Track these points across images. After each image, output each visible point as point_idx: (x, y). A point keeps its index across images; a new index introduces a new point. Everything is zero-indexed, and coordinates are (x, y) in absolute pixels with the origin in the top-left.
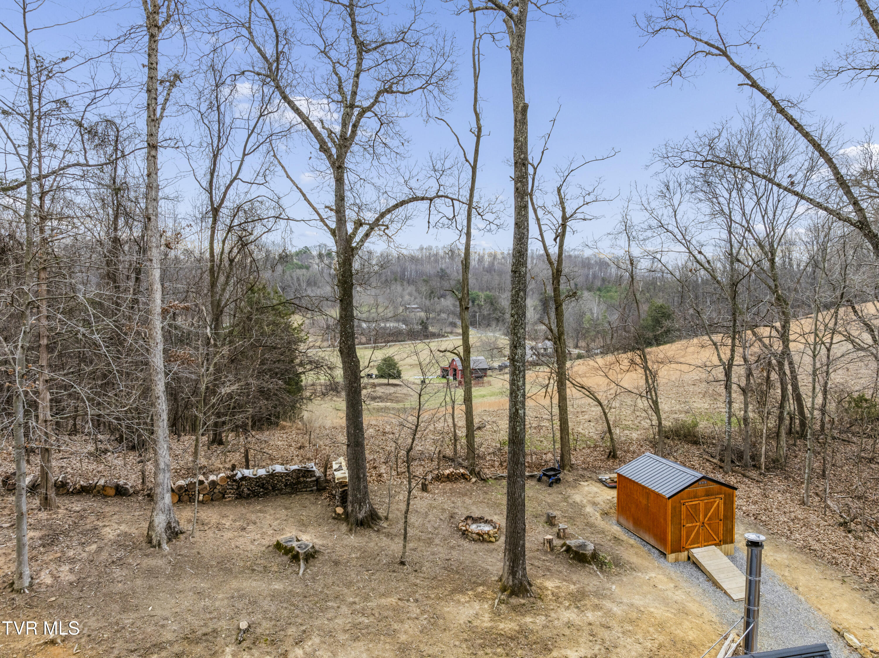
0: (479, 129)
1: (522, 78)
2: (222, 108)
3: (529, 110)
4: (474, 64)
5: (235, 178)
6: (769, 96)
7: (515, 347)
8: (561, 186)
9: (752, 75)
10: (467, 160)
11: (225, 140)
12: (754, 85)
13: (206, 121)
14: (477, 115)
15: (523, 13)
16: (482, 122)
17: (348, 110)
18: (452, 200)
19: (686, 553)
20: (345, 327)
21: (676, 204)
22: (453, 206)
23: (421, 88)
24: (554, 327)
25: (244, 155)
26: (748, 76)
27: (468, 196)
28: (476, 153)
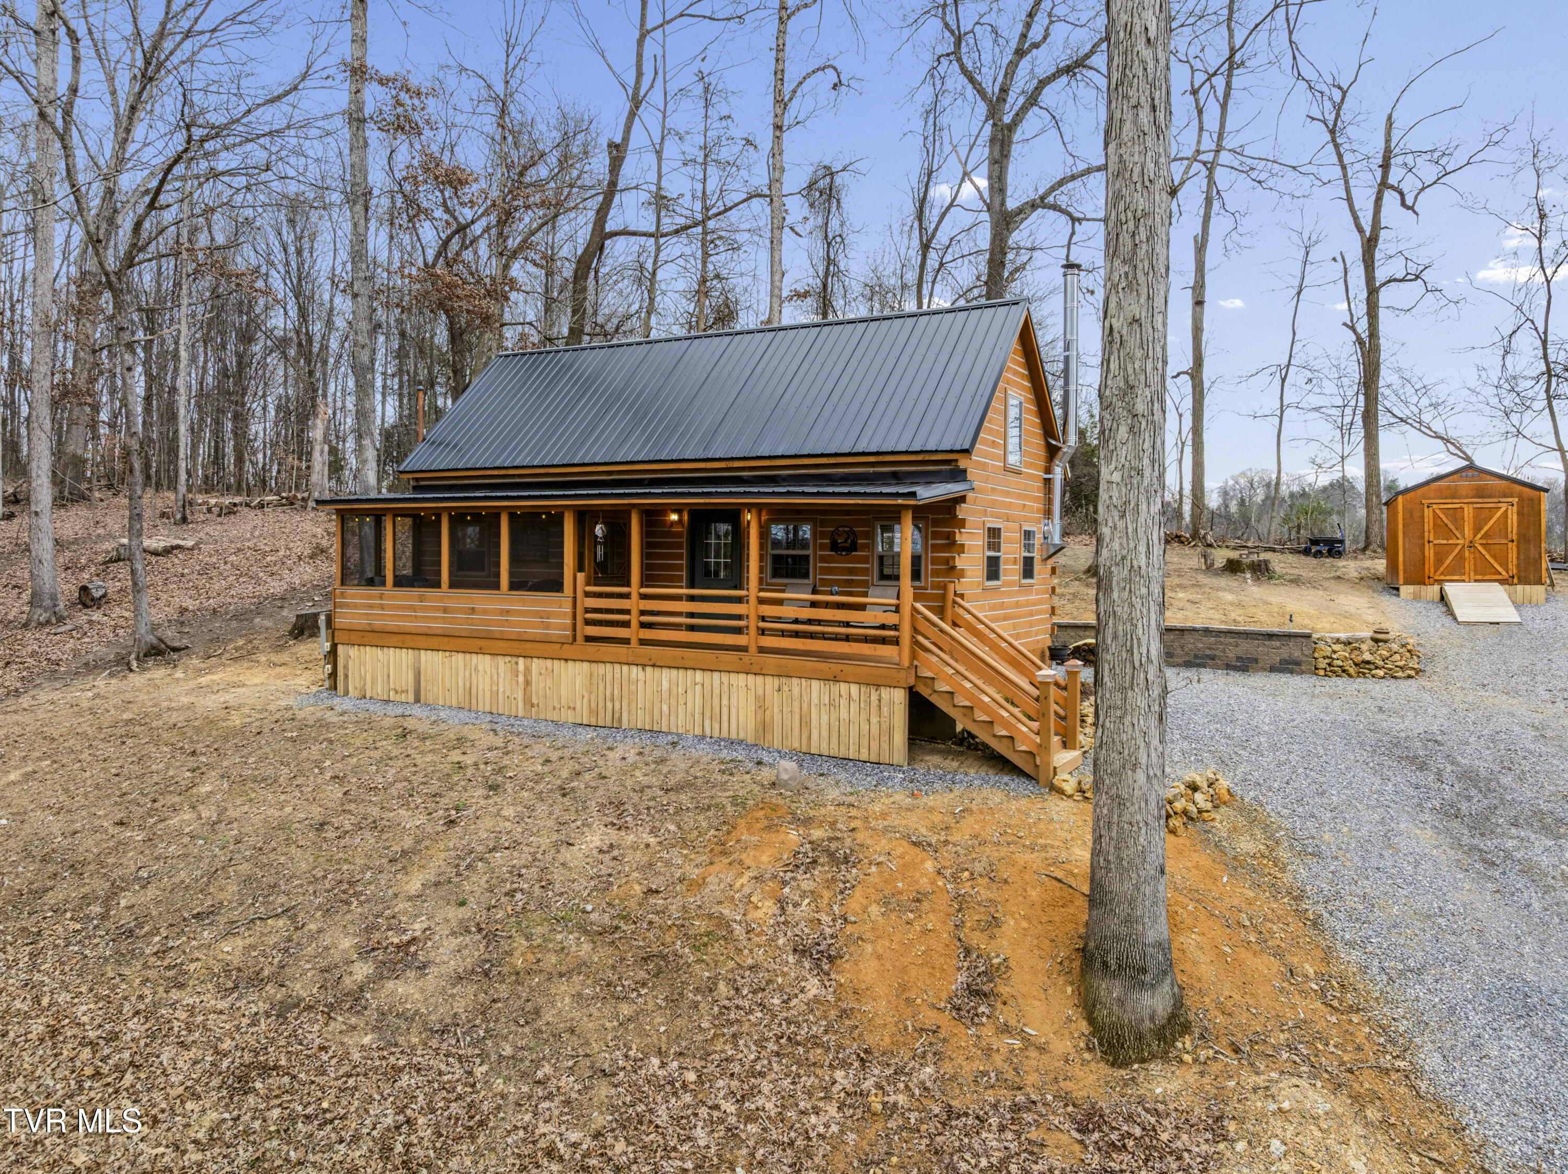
19: (1436, 588)
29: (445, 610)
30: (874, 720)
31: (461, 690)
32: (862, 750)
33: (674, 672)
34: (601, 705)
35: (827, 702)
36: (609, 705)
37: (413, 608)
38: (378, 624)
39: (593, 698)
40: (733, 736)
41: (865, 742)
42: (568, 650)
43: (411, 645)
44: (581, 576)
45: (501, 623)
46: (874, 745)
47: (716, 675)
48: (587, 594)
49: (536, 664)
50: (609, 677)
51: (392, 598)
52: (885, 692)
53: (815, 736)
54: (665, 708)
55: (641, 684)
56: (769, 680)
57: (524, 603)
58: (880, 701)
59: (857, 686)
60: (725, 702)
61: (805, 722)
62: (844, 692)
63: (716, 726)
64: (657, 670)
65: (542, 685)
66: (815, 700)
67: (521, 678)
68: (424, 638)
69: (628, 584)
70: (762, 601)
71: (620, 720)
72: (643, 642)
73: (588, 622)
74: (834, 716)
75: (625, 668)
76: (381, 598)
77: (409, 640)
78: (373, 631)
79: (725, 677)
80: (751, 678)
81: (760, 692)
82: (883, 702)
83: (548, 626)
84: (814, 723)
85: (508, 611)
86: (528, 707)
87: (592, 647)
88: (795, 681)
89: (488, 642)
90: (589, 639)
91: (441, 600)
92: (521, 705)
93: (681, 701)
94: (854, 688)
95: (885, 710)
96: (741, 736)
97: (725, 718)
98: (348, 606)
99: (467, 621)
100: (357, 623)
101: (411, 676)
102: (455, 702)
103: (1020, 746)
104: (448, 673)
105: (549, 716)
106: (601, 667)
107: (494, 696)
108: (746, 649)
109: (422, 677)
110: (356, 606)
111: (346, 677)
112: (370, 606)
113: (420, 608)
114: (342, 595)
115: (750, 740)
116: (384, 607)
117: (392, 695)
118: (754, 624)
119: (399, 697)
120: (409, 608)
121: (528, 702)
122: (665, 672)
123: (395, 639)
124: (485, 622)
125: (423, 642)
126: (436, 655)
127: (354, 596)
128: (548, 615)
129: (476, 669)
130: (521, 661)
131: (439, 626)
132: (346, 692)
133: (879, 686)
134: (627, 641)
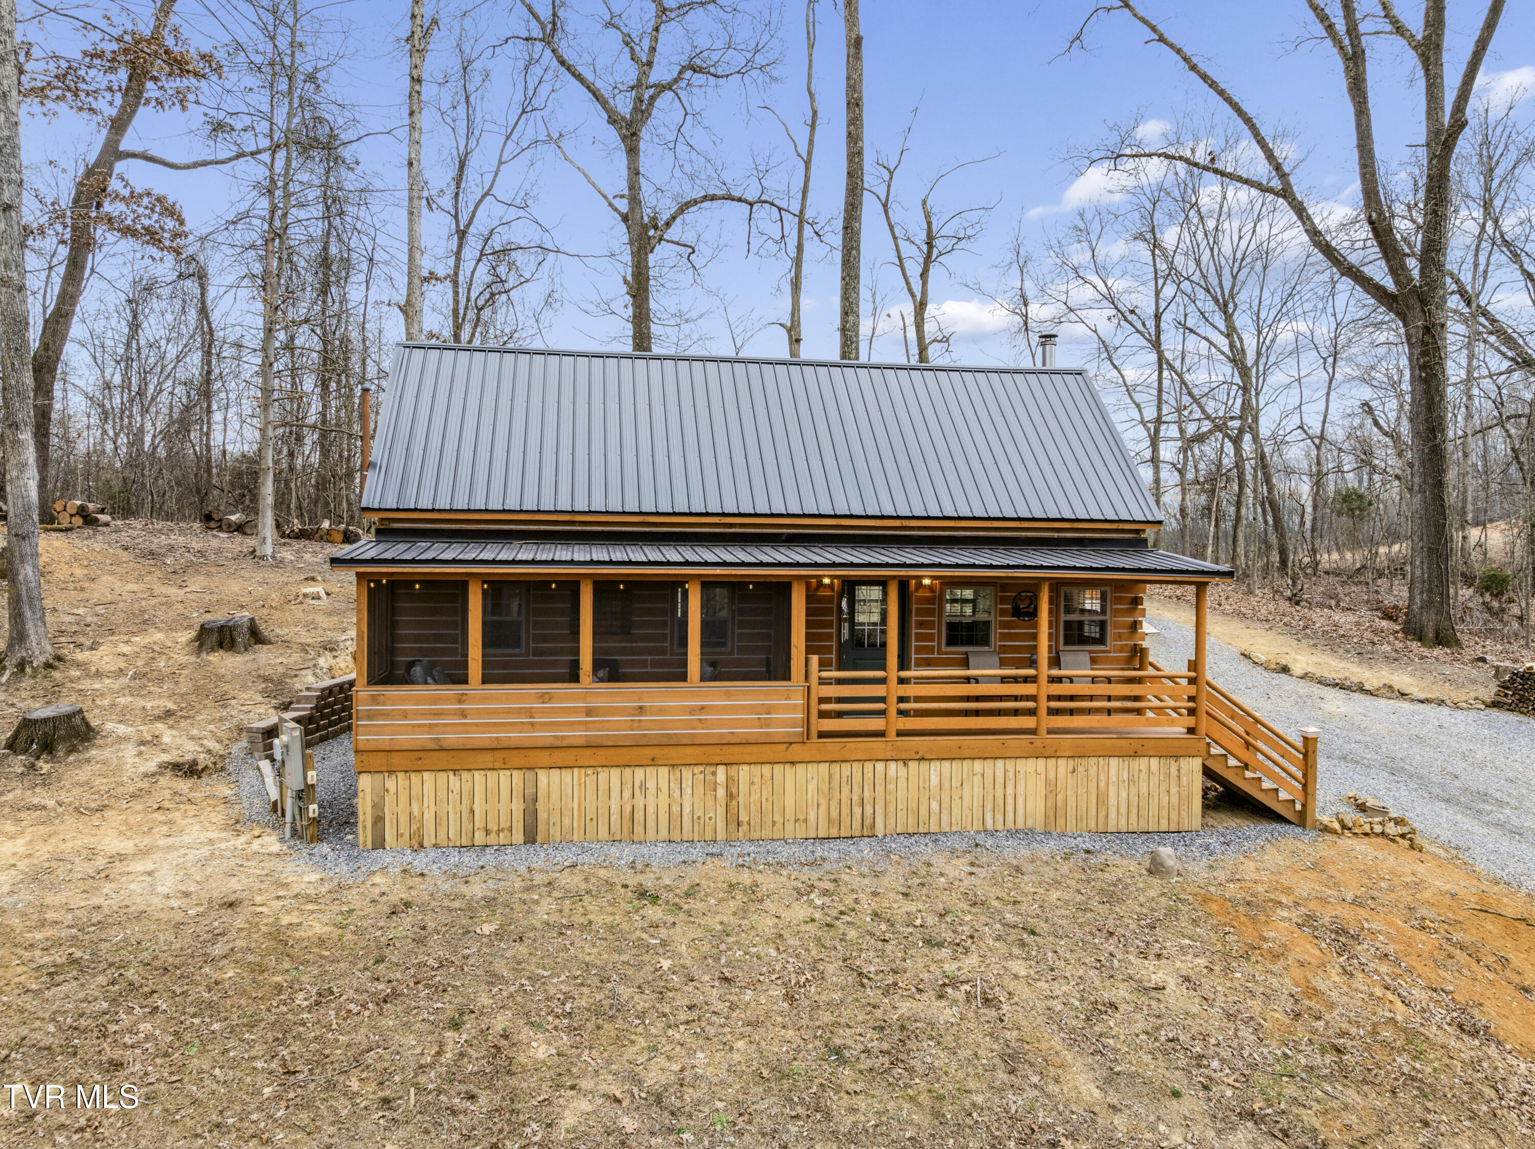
0: (815, 115)
1: (856, 9)
2: (472, 99)
3: (864, 43)
4: (808, 33)
5: (487, 194)
6: (1178, 51)
7: (846, 314)
8: (927, 196)
9: (1159, 27)
10: (799, 155)
11: (475, 143)
12: (1162, 39)
13: (449, 120)
14: (812, 97)
16: (817, 104)
17: (645, 68)
18: (780, 209)
20: (640, 327)
22: (781, 220)
23: (738, 72)
25: (501, 163)
26: (1154, 29)
27: (798, 207)
28: (811, 142)
29: (589, 712)
30: (1174, 790)
31: (615, 818)
32: (1162, 821)
33: (946, 765)
34: (845, 811)
35: (1126, 778)
36: (857, 811)
37: (530, 713)
38: (452, 738)
39: (834, 804)
40: (1020, 825)
41: (1165, 813)
42: (797, 751)
43: (522, 763)
44: (815, 658)
45: (690, 724)
46: (1174, 816)
47: (1000, 763)
48: (823, 682)
49: (744, 772)
50: (857, 777)
51: (485, 699)
52: (1183, 762)
53: (1113, 815)
54: (935, 806)
55: (902, 783)
56: (1062, 762)
57: (728, 695)
58: (1179, 771)
59: (1157, 759)
60: (1010, 791)
61: (1101, 800)
62: (1143, 767)
63: (1000, 818)
64: (924, 765)
65: (755, 797)
66: (1113, 777)
67: (721, 792)
68: (547, 753)
69: (883, 667)
70: (903, 680)
71: (873, 826)
72: (900, 733)
73: (823, 715)
74: (1133, 791)
75: (880, 766)
76: (460, 702)
77: (516, 758)
78: (442, 750)
79: (1010, 764)
80: (1041, 762)
81: (1052, 775)
82: (1182, 771)
83: (768, 723)
84: (1112, 800)
85: (702, 708)
86: (733, 827)
87: (833, 745)
88: (1093, 761)
89: (666, 750)
90: (822, 735)
91: (584, 697)
92: (721, 826)
93: (956, 797)
94: (1154, 762)
95: (1184, 780)
96: (1030, 824)
97: (1010, 808)
98: (386, 715)
99: (631, 725)
100: (405, 739)
101: (518, 807)
102: (603, 834)
103: (1283, 795)
104: (591, 797)
105: (766, 834)
106: (846, 767)
107: (675, 819)
108: (1033, 732)
109: (540, 805)
110: (405, 715)
111: (379, 820)
112: (437, 714)
113: (544, 712)
114: (374, 700)
115: (1039, 828)
116: (463, 714)
117: (479, 838)
118: (1044, 704)
119: (492, 839)
120: (519, 712)
121: (733, 820)
122: (934, 766)
123: (487, 758)
124: (662, 724)
125: (544, 757)
126: (567, 775)
127: (404, 700)
128: (769, 710)
129: (644, 788)
130: (721, 770)
131: (578, 735)
132: (379, 843)
133: (1177, 757)
134: (881, 734)
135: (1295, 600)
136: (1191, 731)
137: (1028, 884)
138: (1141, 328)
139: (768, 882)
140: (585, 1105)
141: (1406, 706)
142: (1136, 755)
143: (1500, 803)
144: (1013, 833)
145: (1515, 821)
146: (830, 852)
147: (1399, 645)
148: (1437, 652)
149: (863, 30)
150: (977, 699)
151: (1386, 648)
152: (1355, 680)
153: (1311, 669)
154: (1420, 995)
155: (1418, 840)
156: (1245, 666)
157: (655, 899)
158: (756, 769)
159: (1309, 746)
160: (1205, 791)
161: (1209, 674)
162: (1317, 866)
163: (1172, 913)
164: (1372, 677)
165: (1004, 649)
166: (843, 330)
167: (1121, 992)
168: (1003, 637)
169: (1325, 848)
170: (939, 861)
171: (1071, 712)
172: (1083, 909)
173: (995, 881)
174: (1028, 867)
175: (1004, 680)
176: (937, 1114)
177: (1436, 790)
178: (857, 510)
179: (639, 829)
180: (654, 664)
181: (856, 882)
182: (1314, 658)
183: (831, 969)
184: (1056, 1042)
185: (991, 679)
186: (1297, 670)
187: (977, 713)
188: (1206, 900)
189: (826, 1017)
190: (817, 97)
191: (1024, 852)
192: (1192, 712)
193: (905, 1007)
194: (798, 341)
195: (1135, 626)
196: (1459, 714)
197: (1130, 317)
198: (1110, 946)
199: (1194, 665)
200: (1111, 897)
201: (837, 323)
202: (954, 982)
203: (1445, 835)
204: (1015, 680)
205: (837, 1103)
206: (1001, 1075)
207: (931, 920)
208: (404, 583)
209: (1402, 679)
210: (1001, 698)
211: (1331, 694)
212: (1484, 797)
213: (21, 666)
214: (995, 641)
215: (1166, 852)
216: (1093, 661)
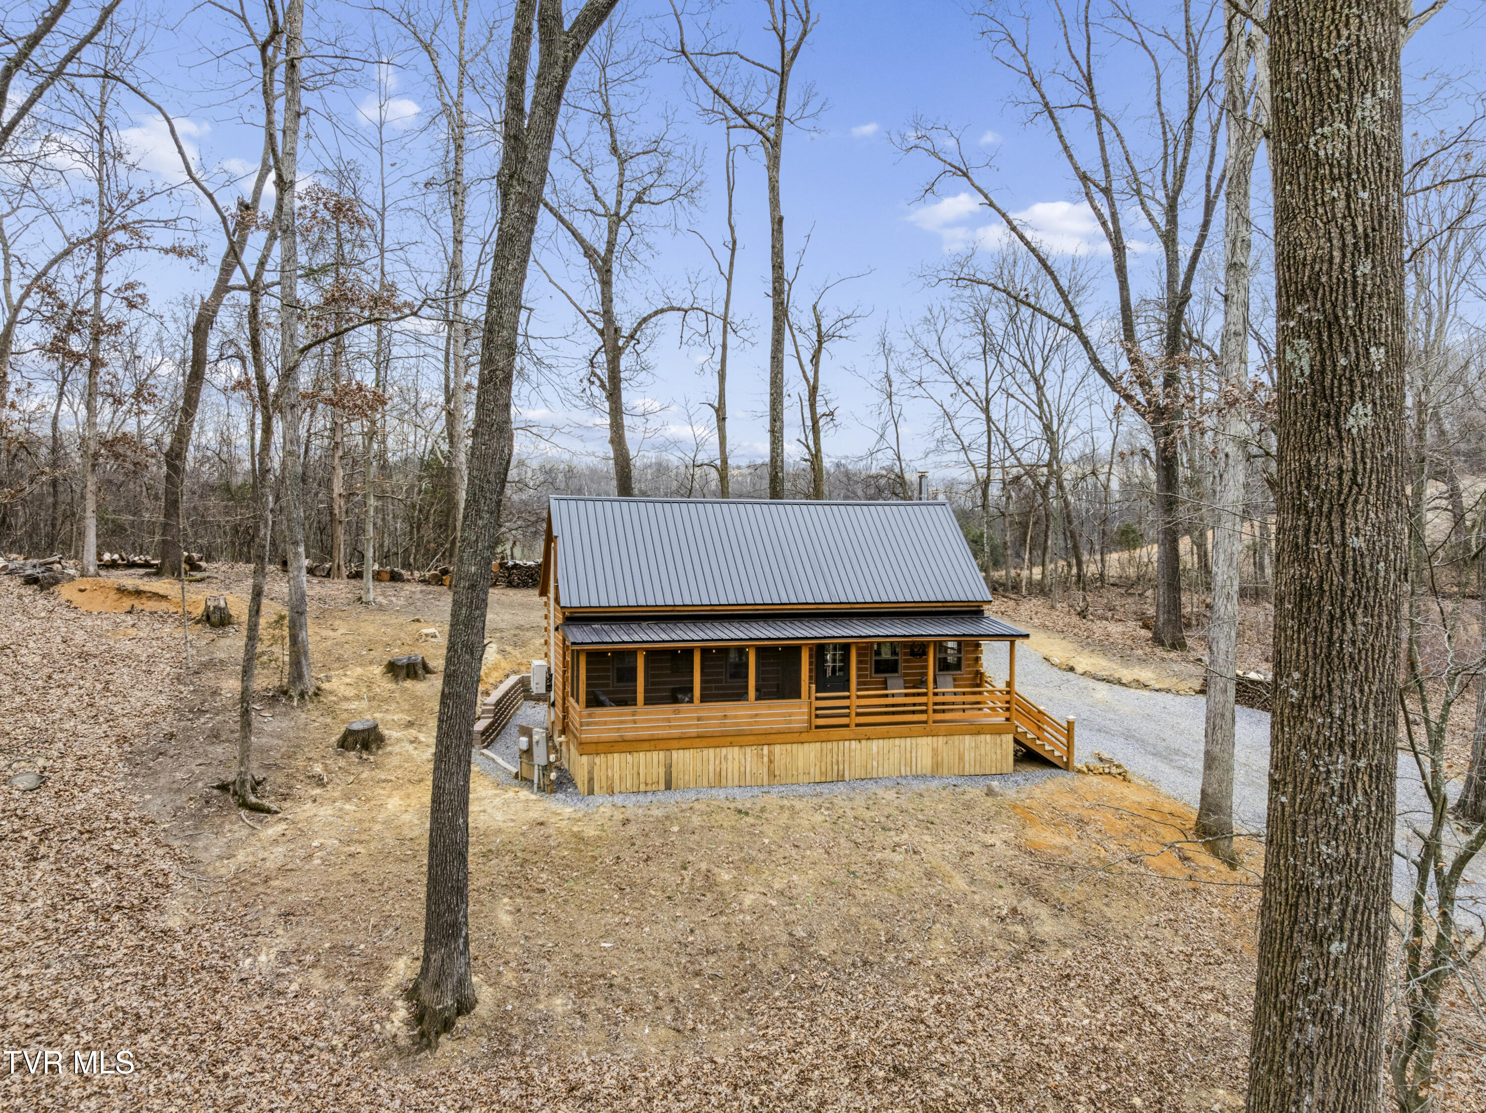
0: (734, 242)
4: (729, 178)
6: (1003, 215)
8: (817, 303)
9: (990, 195)
10: (722, 273)
12: (992, 205)
14: (732, 229)
15: (778, 136)
16: (736, 235)
17: (614, 218)
18: (707, 313)
21: (939, 328)
22: (707, 320)
23: (669, 199)
24: (811, 443)
26: (986, 197)
27: (722, 311)
28: (731, 264)
29: (699, 719)
30: (999, 752)
31: (711, 775)
32: (993, 769)
34: (829, 767)
35: (973, 746)
36: (835, 768)
37: (669, 720)
38: (629, 735)
39: (823, 764)
40: (919, 772)
41: (994, 765)
42: (804, 736)
43: (664, 747)
44: (813, 686)
45: (750, 724)
46: (999, 766)
47: (908, 740)
48: (817, 699)
49: (777, 749)
50: (835, 750)
51: (647, 713)
52: (1004, 737)
53: (967, 766)
54: (875, 763)
55: (858, 752)
56: (940, 739)
57: (770, 708)
58: (1001, 742)
59: (990, 735)
60: (914, 754)
61: (961, 758)
63: (909, 769)
64: (870, 742)
65: (783, 761)
66: (967, 746)
67: (766, 759)
68: (677, 741)
69: (849, 690)
70: (859, 697)
71: (844, 775)
72: (857, 725)
73: (817, 716)
74: (978, 753)
75: (847, 743)
76: (633, 715)
77: (661, 745)
78: (624, 741)
79: (914, 740)
80: (930, 739)
81: (935, 745)
82: (1003, 742)
83: (790, 722)
84: (967, 759)
85: (756, 715)
86: (772, 778)
87: (823, 733)
89: (738, 738)
90: (817, 727)
91: (696, 711)
92: (766, 777)
93: (886, 758)
94: (988, 737)
95: (1004, 746)
96: (924, 772)
97: (914, 764)
98: (596, 723)
99: (720, 725)
100: (606, 736)
101: (662, 771)
102: (705, 783)
103: (1057, 753)
104: (699, 764)
105: (789, 781)
106: (829, 745)
107: (743, 774)
108: (925, 722)
109: (673, 770)
110: (605, 723)
111: (591, 780)
112: (622, 722)
113: (675, 719)
114: (590, 716)
115: (929, 774)
116: (635, 722)
117: (642, 788)
118: (931, 707)
119: (649, 788)
120: (663, 720)
121: (772, 774)
122: (875, 742)
123: (646, 745)
124: (737, 724)
125: (675, 744)
126: (687, 752)
127: (604, 715)
128: (790, 715)
129: (726, 758)
130: (766, 748)
131: (693, 731)
132: (591, 792)
133: (1000, 734)
134: (847, 726)
135: (1082, 614)
136: (1008, 719)
137: (927, 801)
138: (974, 397)
139: (798, 805)
140: (752, 897)
141: (1146, 693)
142: (979, 733)
143: (1185, 755)
144: (916, 777)
145: (1190, 765)
146: (825, 789)
147: (1148, 650)
148: (1173, 655)
149: (784, 211)
150: (893, 706)
151: (1140, 652)
152: (1117, 676)
153: (1089, 668)
154: (1113, 847)
155: (1128, 776)
156: (1045, 666)
157: (747, 814)
158: (784, 747)
159: (1070, 724)
160: (1016, 752)
161: (1017, 688)
162: (1073, 791)
163: (998, 813)
164: (1127, 675)
165: (906, 675)
166: (772, 431)
167: (976, 848)
168: (906, 668)
169: (1076, 781)
170: (880, 792)
171: (944, 711)
172: (955, 812)
173: (910, 800)
174: (926, 794)
175: (906, 695)
176: (900, 896)
177: (1151, 749)
178: (827, 600)
179: (723, 780)
180: (717, 688)
181: (842, 803)
182: (1093, 661)
183: (842, 841)
184: (948, 867)
185: (900, 695)
186: (1079, 669)
187: (893, 713)
188: (1014, 807)
189: (845, 861)
190: (736, 230)
191: (922, 786)
192: (1008, 709)
193: (879, 855)
194: (724, 419)
195: (977, 659)
196: (1179, 699)
197: (967, 389)
198: (969, 828)
199: (1009, 684)
200: (968, 806)
201: (768, 427)
202: (899, 846)
203: (1147, 773)
204: (914, 695)
205: (858, 893)
206: (925, 881)
207: (883, 819)
208: (603, 653)
209: (1146, 674)
210: (904, 705)
211: (1102, 687)
212: (1177, 752)
213: (302, 695)
214: (901, 670)
215: (995, 784)
216: (955, 680)
